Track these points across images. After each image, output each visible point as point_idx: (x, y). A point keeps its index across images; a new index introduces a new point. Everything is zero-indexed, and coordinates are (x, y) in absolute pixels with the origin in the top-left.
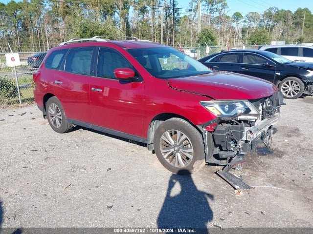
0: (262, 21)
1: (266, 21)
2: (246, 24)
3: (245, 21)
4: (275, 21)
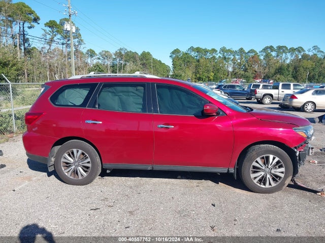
0: (114, 59)
1: (118, 60)
2: (100, 61)
3: (99, 59)
4: (126, 61)
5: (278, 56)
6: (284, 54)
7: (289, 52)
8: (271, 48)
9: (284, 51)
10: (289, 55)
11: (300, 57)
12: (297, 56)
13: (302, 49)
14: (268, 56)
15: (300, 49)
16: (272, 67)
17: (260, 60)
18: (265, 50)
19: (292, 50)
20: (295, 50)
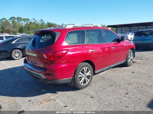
5: (18, 22)
6: (21, 21)
7: (23, 20)
8: (14, 17)
9: (21, 20)
10: (23, 22)
11: (29, 23)
12: (27, 22)
13: (29, 20)
14: (13, 22)
15: (28, 20)
16: (17, 27)
17: (10, 24)
18: (11, 18)
19: (24, 20)
20: (25, 19)
